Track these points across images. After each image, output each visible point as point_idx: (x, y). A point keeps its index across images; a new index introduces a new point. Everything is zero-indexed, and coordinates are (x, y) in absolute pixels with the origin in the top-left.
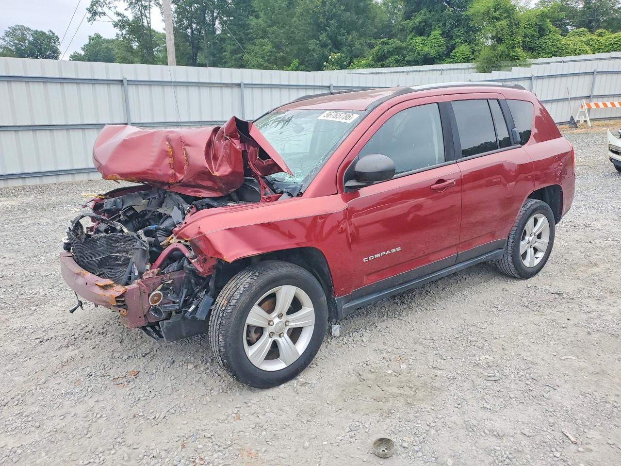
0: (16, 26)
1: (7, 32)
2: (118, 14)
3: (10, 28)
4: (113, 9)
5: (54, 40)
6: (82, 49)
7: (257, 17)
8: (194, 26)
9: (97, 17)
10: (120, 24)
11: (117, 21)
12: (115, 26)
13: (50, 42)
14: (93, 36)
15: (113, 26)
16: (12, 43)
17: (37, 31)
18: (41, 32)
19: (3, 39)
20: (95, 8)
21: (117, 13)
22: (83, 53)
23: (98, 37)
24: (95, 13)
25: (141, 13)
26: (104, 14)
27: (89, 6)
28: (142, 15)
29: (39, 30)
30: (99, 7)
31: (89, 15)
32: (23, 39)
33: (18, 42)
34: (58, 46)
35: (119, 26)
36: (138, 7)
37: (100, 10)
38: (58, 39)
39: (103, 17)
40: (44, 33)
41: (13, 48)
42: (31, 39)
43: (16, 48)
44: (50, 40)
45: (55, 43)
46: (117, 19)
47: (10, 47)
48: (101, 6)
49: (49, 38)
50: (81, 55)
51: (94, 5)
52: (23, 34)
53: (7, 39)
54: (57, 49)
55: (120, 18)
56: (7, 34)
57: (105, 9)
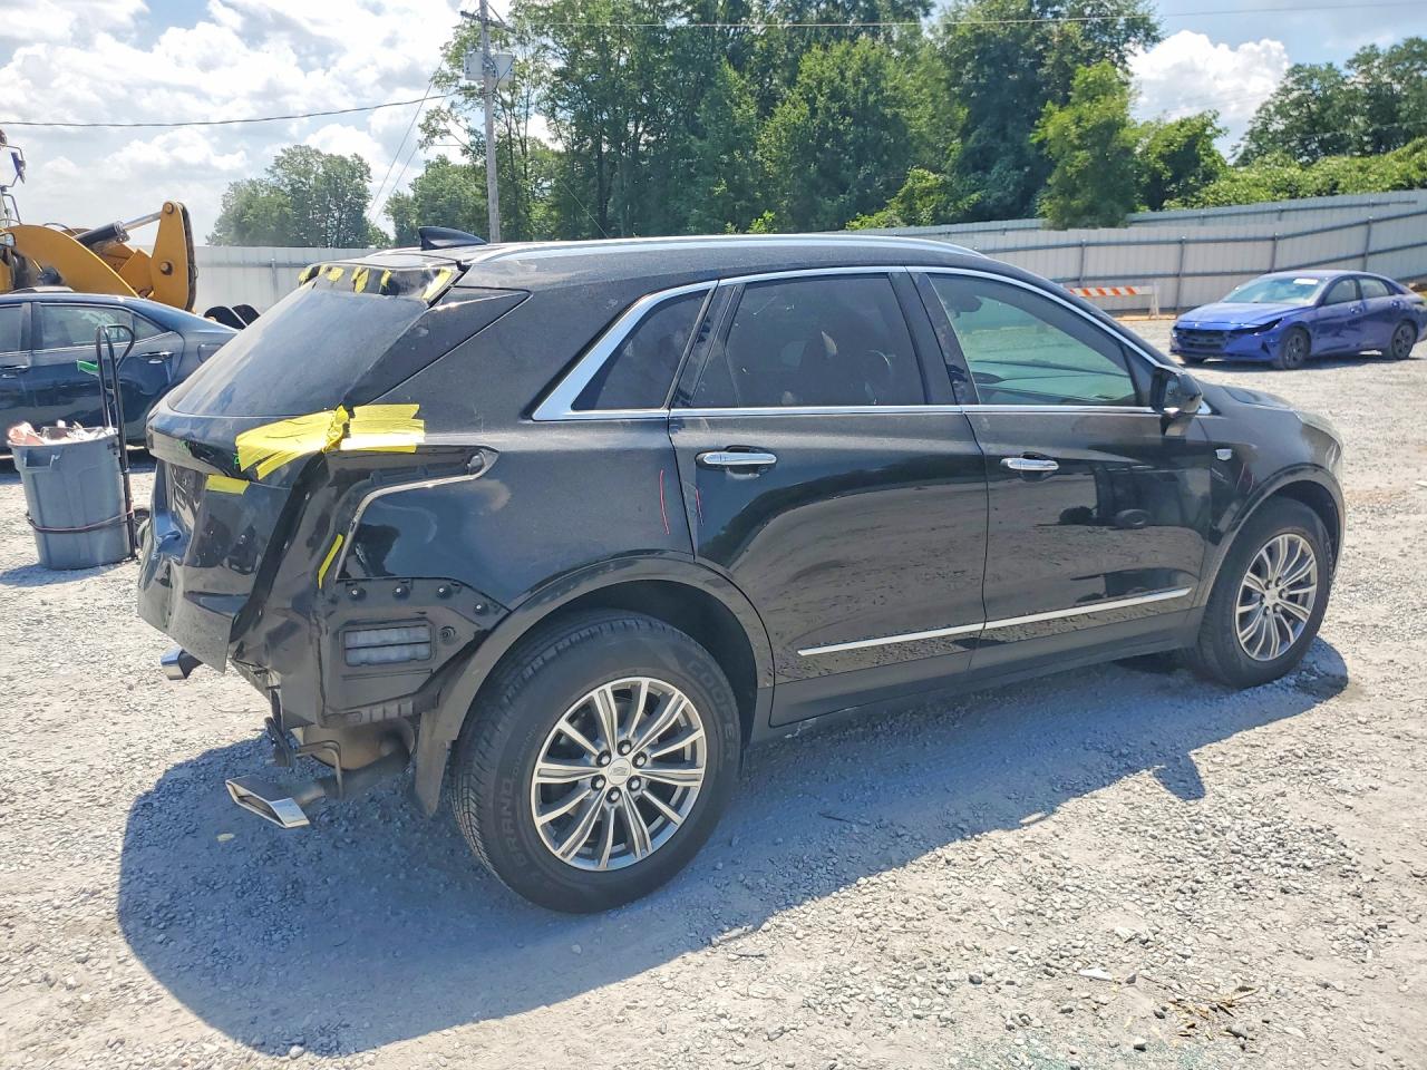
0: (296, 147)
1: (278, 159)
2: (471, 132)
3: (284, 151)
4: (462, 123)
5: (362, 172)
6: (411, 185)
7: (703, 137)
8: (605, 148)
9: (437, 139)
10: (474, 148)
11: (468, 143)
12: (465, 152)
13: (353, 177)
14: (433, 159)
15: (460, 152)
16: (286, 180)
17: (331, 155)
18: (340, 157)
19: (271, 172)
20: (433, 123)
21: (468, 130)
22: (411, 194)
24: (434, 132)
25: (510, 130)
26: (448, 132)
27: (422, 120)
28: (510, 134)
29: (335, 154)
30: (442, 123)
31: (423, 136)
32: (307, 173)
33: (296, 178)
34: (367, 184)
35: (471, 153)
36: (504, 119)
37: (442, 126)
38: (368, 170)
39: (446, 138)
40: (343, 161)
41: (289, 188)
42: (321, 171)
43: (293, 190)
44: (354, 173)
45: (362, 179)
46: (467, 139)
47: (282, 187)
48: (443, 119)
49: (353, 169)
50: (408, 198)
51: (433, 117)
52: (307, 162)
53: (278, 171)
54: (366, 190)
55: (473, 138)
56: (279, 163)
57: (451, 125)
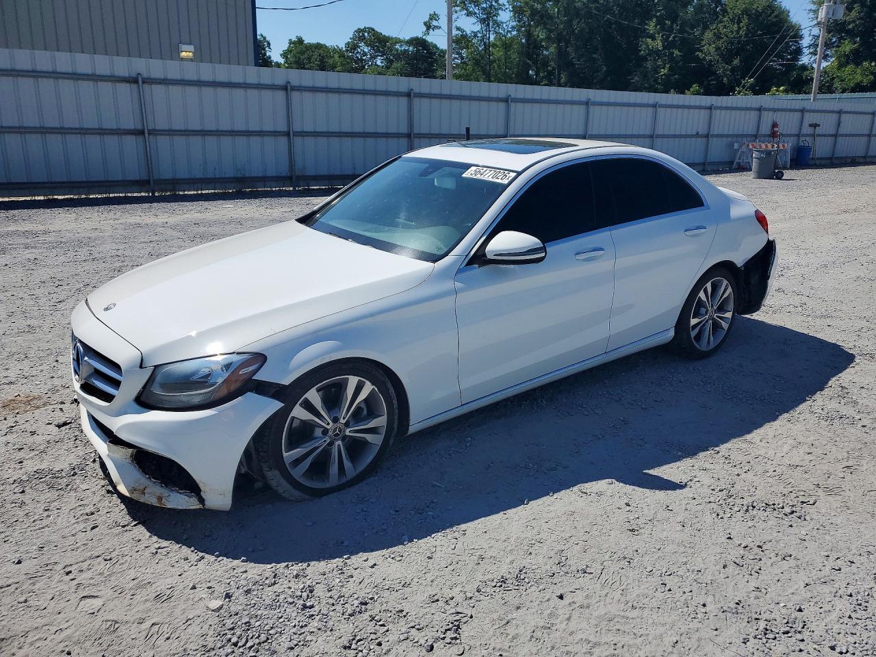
23: (300, 41)
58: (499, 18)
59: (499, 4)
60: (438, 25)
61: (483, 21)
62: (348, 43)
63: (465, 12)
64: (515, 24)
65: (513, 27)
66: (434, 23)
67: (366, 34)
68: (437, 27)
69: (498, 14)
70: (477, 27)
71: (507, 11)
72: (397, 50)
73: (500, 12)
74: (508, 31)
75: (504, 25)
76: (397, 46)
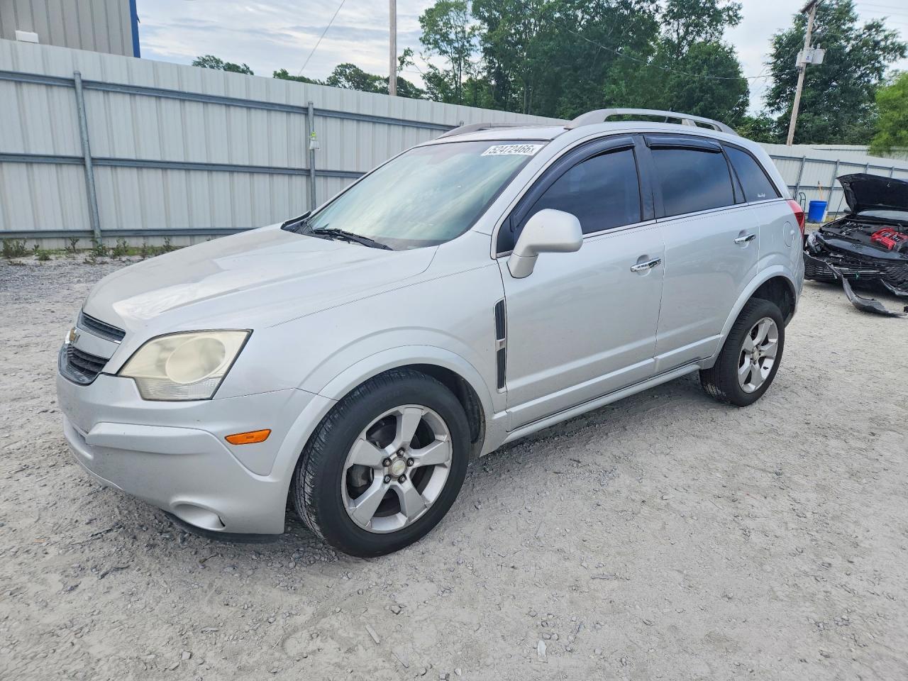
58: (470, 59)
59: (470, 45)
60: (411, 61)
61: (455, 60)
62: (330, 78)
63: (437, 50)
64: (485, 65)
65: (484, 69)
66: (408, 59)
67: (348, 71)
68: (411, 63)
69: (470, 55)
70: (449, 66)
71: (479, 52)
72: (376, 87)
73: (472, 52)
74: (479, 72)
75: (476, 66)
76: (377, 84)
